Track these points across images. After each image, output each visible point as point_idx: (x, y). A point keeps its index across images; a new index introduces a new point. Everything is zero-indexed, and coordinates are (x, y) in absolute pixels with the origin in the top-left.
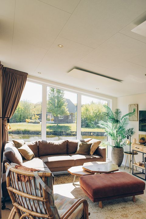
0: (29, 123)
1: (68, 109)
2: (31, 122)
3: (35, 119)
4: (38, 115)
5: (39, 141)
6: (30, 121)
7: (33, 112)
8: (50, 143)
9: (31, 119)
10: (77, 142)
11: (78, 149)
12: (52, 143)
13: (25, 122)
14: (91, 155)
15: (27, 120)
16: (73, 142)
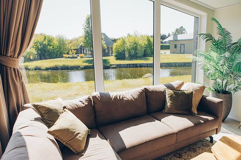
0: (66, 58)
1: (104, 42)
2: (68, 58)
3: (73, 54)
4: (75, 50)
5: (95, 97)
6: (68, 56)
7: (69, 47)
8: (117, 98)
9: (68, 53)
10: (163, 90)
11: (169, 104)
12: (121, 97)
13: (63, 57)
14: (195, 114)
15: (64, 55)
16: (156, 91)
